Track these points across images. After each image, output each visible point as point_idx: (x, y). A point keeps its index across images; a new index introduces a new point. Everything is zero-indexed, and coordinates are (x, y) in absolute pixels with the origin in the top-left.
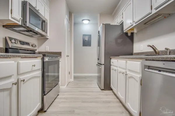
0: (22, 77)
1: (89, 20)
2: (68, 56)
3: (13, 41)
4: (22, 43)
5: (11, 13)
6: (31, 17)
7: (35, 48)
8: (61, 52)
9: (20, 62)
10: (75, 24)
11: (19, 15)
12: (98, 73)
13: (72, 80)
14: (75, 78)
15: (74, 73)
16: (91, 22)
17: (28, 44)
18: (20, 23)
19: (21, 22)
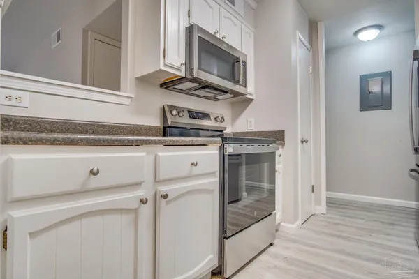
0: (163, 189)
1: (379, 27)
2: (307, 142)
3: (174, 112)
4: (194, 114)
5: (164, 57)
6: (202, 55)
7: (222, 125)
8: (283, 131)
9: (160, 154)
10: (329, 51)
11: (179, 57)
12: (416, 201)
13: (322, 208)
14: (331, 203)
15: (328, 189)
16: (385, 31)
17: (205, 116)
18: (182, 74)
19: (183, 70)
